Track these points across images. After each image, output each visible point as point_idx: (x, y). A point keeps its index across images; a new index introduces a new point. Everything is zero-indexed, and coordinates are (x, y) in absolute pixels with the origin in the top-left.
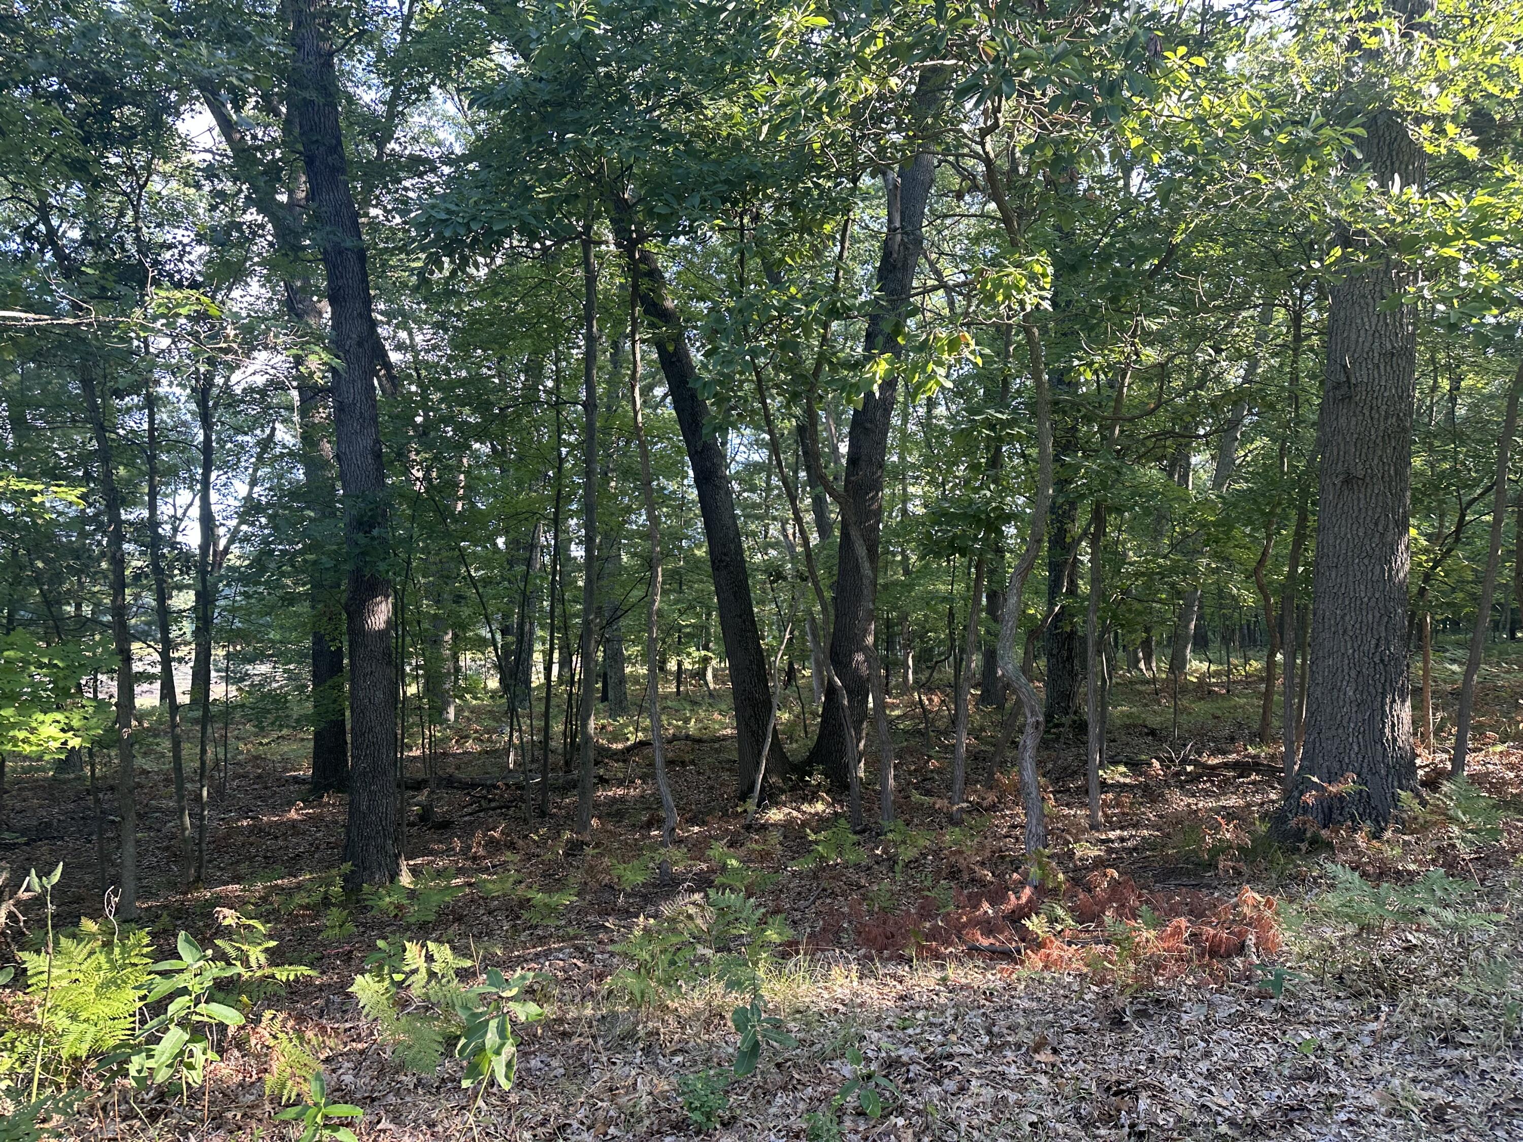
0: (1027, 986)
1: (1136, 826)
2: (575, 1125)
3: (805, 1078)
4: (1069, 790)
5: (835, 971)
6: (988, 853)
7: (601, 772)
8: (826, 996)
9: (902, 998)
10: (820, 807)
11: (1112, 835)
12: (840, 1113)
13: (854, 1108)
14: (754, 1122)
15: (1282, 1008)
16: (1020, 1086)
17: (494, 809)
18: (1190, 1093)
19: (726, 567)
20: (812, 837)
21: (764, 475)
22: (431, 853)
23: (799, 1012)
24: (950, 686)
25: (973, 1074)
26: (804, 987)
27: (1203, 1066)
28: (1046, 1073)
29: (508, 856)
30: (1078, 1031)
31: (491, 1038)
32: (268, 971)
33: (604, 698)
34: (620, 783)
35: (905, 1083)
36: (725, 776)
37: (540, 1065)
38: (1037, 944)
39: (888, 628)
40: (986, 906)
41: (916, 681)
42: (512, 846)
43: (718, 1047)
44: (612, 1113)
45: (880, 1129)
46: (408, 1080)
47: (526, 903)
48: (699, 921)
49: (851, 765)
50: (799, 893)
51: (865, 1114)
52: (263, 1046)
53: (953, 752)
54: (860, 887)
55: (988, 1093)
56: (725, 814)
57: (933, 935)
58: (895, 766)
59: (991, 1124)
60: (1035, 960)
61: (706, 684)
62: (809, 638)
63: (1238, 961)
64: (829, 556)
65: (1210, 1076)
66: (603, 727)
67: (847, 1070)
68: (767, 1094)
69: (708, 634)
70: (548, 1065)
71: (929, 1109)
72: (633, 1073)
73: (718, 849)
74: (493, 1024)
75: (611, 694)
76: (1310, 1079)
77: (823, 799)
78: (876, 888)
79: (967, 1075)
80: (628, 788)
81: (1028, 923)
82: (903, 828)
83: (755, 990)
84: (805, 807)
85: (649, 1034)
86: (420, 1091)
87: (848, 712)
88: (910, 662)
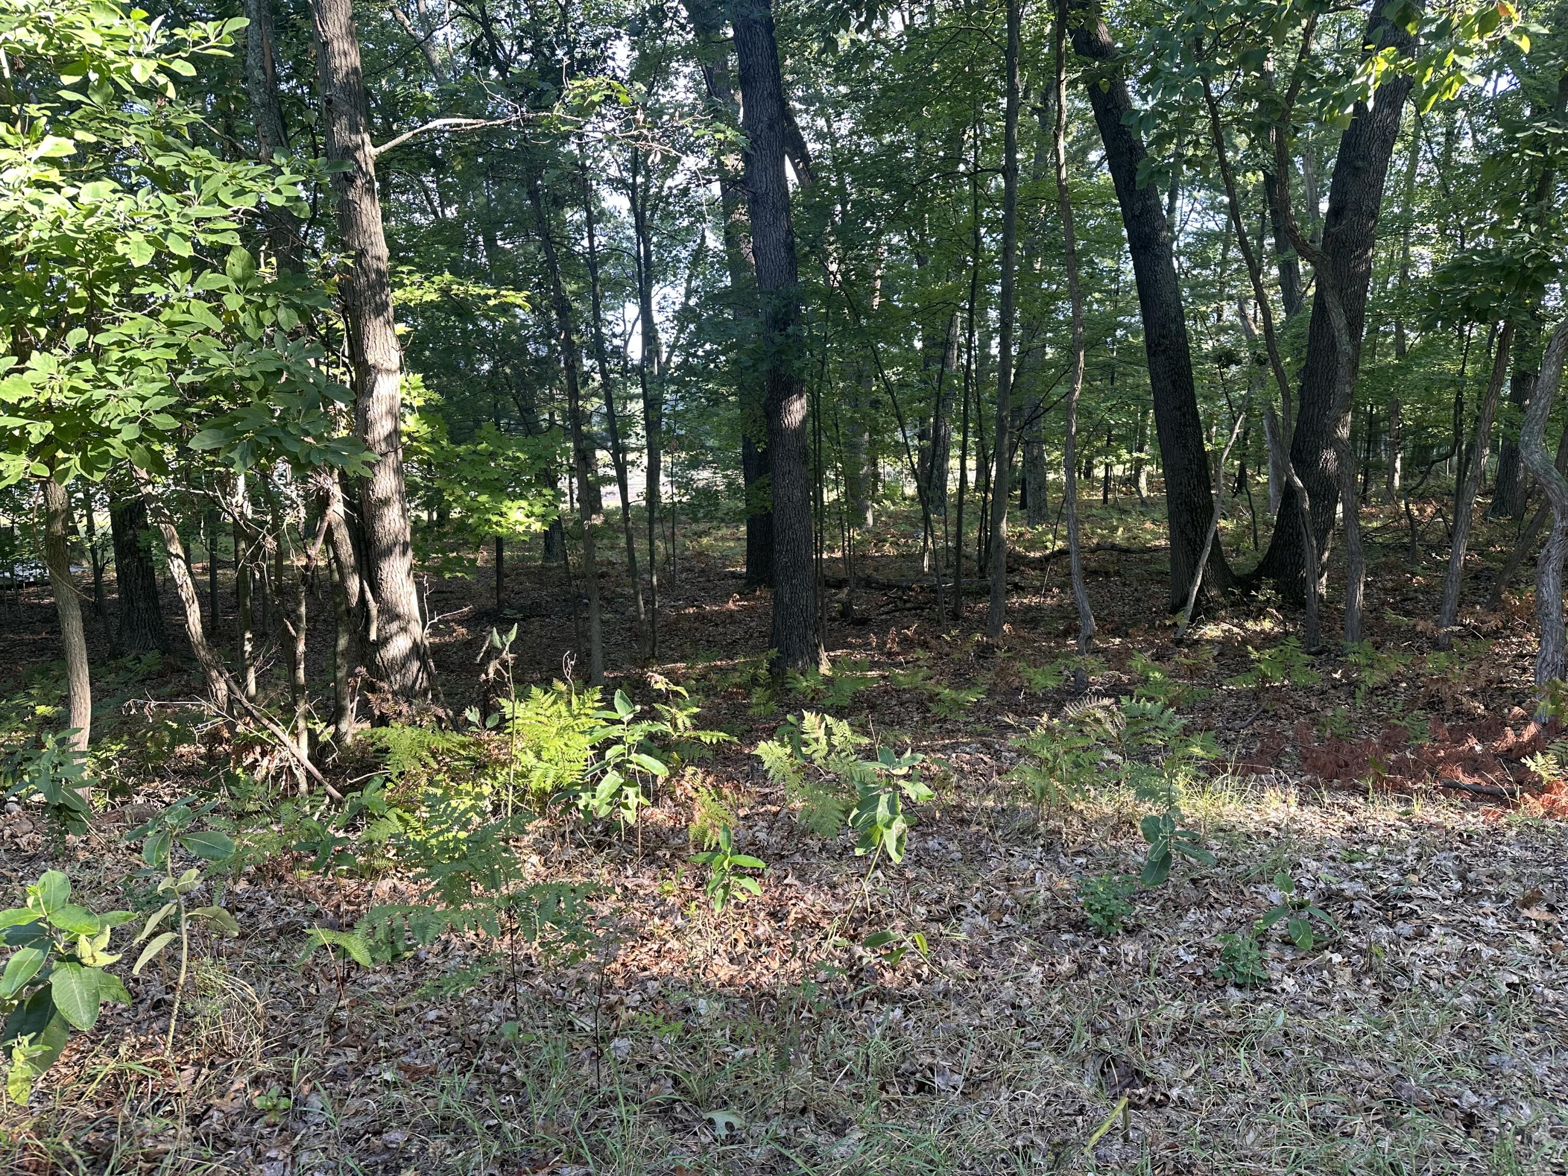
0: (1518, 834)
2: (970, 908)
3: (1224, 898)
5: (1269, 794)
6: (1481, 682)
7: (1017, 579)
8: (1257, 818)
9: (1351, 829)
10: (1267, 625)
12: (1262, 939)
13: (1281, 936)
14: (1160, 933)
16: (1499, 940)
17: (909, 610)
19: (1164, 351)
20: (1255, 655)
21: (1220, 247)
22: (850, 646)
23: (1221, 830)
24: (1449, 494)
25: (1435, 920)
26: (1232, 806)
28: (1536, 931)
29: (920, 653)
31: (882, 811)
32: (693, 734)
33: (1023, 506)
34: (1037, 591)
35: (1347, 918)
36: (1155, 588)
37: (937, 847)
38: (1540, 788)
39: (1370, 424)
40: (1473, 742)
41: (1403, 488)
42: (925, 645)
43: (1127, 855)
44: (1007, 902)
45: (1311, 962)
46: (814, 844)
47: (933, 697)
48: (1108, 726)
49: (1309, 580)
50: (1235, 713)
51: (1293, 944)
52: (687, 797)
53: (1446, 569)
54: (1309, 711)
55: (1455, 944)
56: (1152, 626)
57: (1399, 767)
58: (1367, 585)
59: (1454, 977)
60: (1535, 806)
61: (1139, 491)
62: (1267, 437)
64: (1297, 336)
66: (1021, 535)
67: (1276, 896)
68: (1179, 908)
69: (1143, 434)
70: (945, 848)
71: (1374, 950)
72: (1032, 867)
73: (1140, 662)
74: (884, 799)
75: (1029, 500)
77: (1272, 616)
78: (1330, 713)
79: (1428, 921)
80: (1045, 596)
81: (1529, 762)
82: (1370, 650)
83: (1170, 801)
84: (1250, 625)
85: (1051, 832)
86: (824, 855)
87: (1308, 519)
88: (1398, 465)
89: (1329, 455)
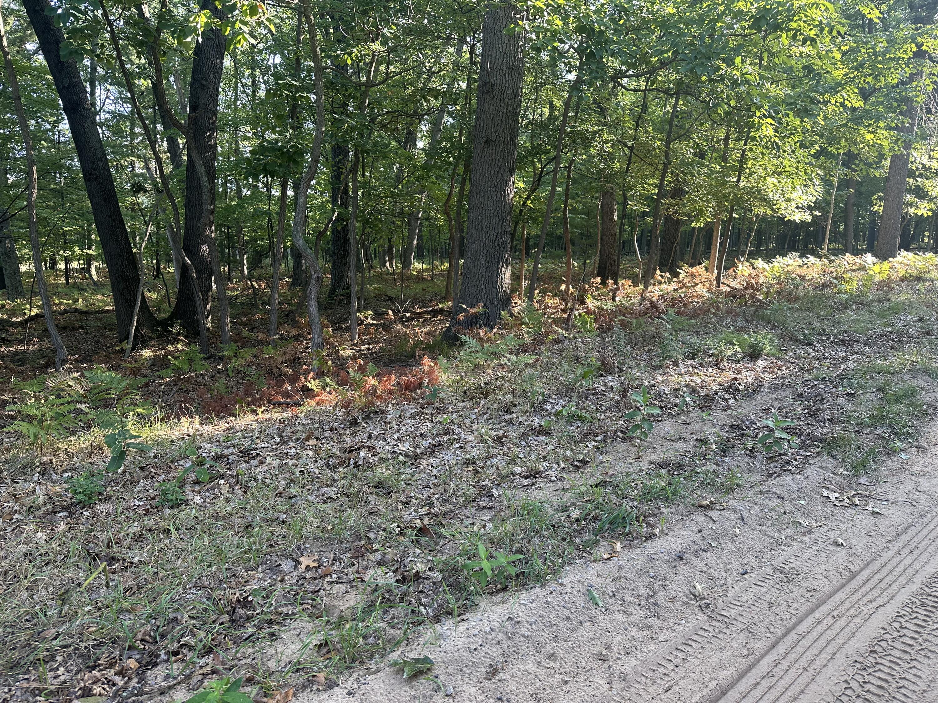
0: (305, 415)
1: (377, 343)
3: (159, 472)
4: (342, 328)
5: (184, 421)
7: (4, 335)
8: (177, 433)
9: (228, 429)
10: (179, 347)
11: (363, 347)
14: (123, 497)
15: (437, 408)
16: (297, 457)
18: (387, 447)
20: (173, 361)
23: (157, 442)
25: (268, 455)
27: (396, 436)
28: (312, 449)
30: (331, 429)
35: (226, 465)
38: (314, 395)
39: (228, 238)
40: (287, 386)
41: (249, 274)
43: (97, 465)
44: (16, 508)
45: (208, 487)
48: (78, 389)
49: (201, 320)
50: (163, 393)
51: (198, 482)
54: (206, 386)
55: (276, 463)
56: (108, 352)
58: (231, 316)
59: (277, 475)
60: (312, 403)
61: (91, 277)
63: (419, 392)
65: (399, 439)
66: (5, 306)
67: (189, 464)
68: (134, 483)
71: (240, 474)
72: (32, 485)
75: (8, 283)
76: (446, 434)
77: (182, 342)
78: (217, 385)
79: (265, 456)
80: (27, 345)
81: (308, 385)
82: (235, 349)
84: (169, 347)
85: (45, 463)
87: (196, 281)
88: (245, 262)
89: (205, 248)
